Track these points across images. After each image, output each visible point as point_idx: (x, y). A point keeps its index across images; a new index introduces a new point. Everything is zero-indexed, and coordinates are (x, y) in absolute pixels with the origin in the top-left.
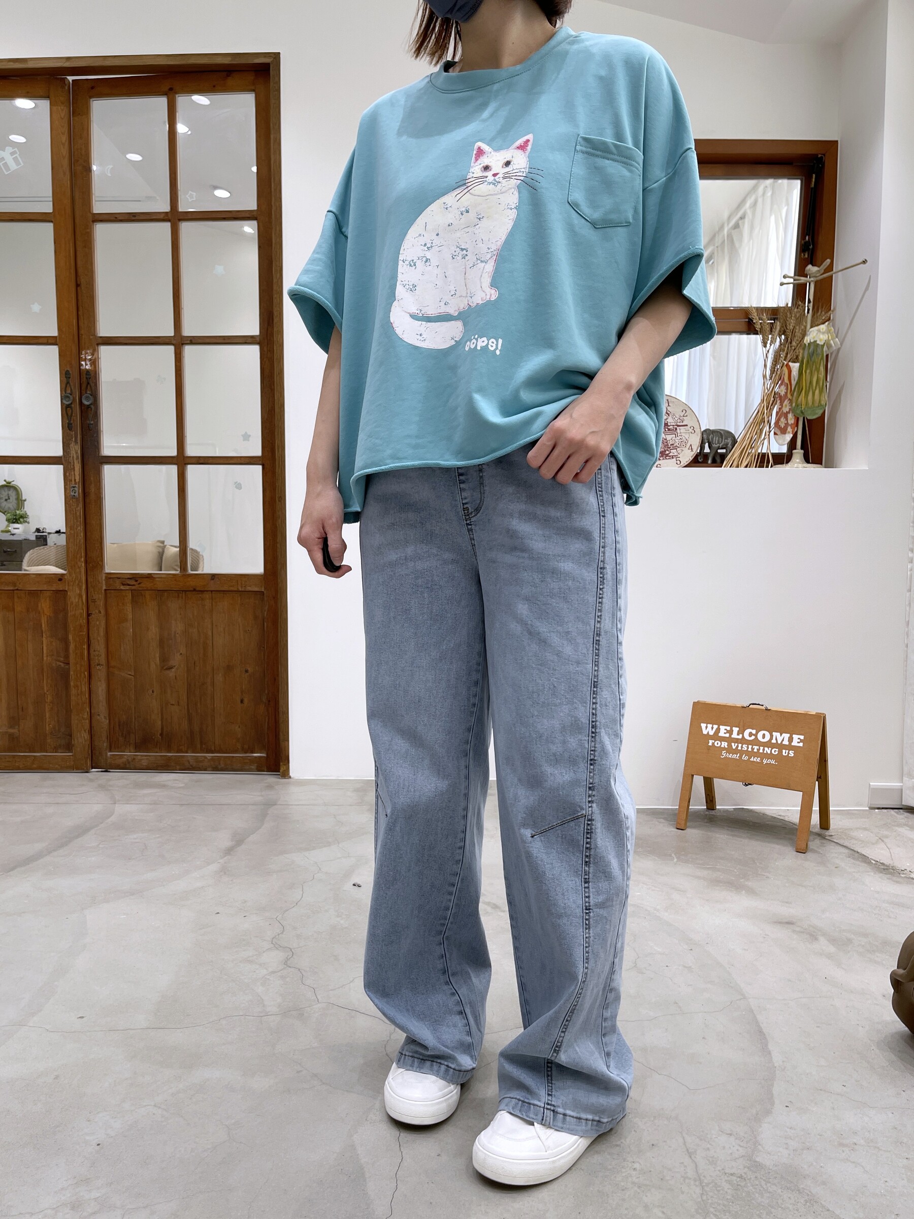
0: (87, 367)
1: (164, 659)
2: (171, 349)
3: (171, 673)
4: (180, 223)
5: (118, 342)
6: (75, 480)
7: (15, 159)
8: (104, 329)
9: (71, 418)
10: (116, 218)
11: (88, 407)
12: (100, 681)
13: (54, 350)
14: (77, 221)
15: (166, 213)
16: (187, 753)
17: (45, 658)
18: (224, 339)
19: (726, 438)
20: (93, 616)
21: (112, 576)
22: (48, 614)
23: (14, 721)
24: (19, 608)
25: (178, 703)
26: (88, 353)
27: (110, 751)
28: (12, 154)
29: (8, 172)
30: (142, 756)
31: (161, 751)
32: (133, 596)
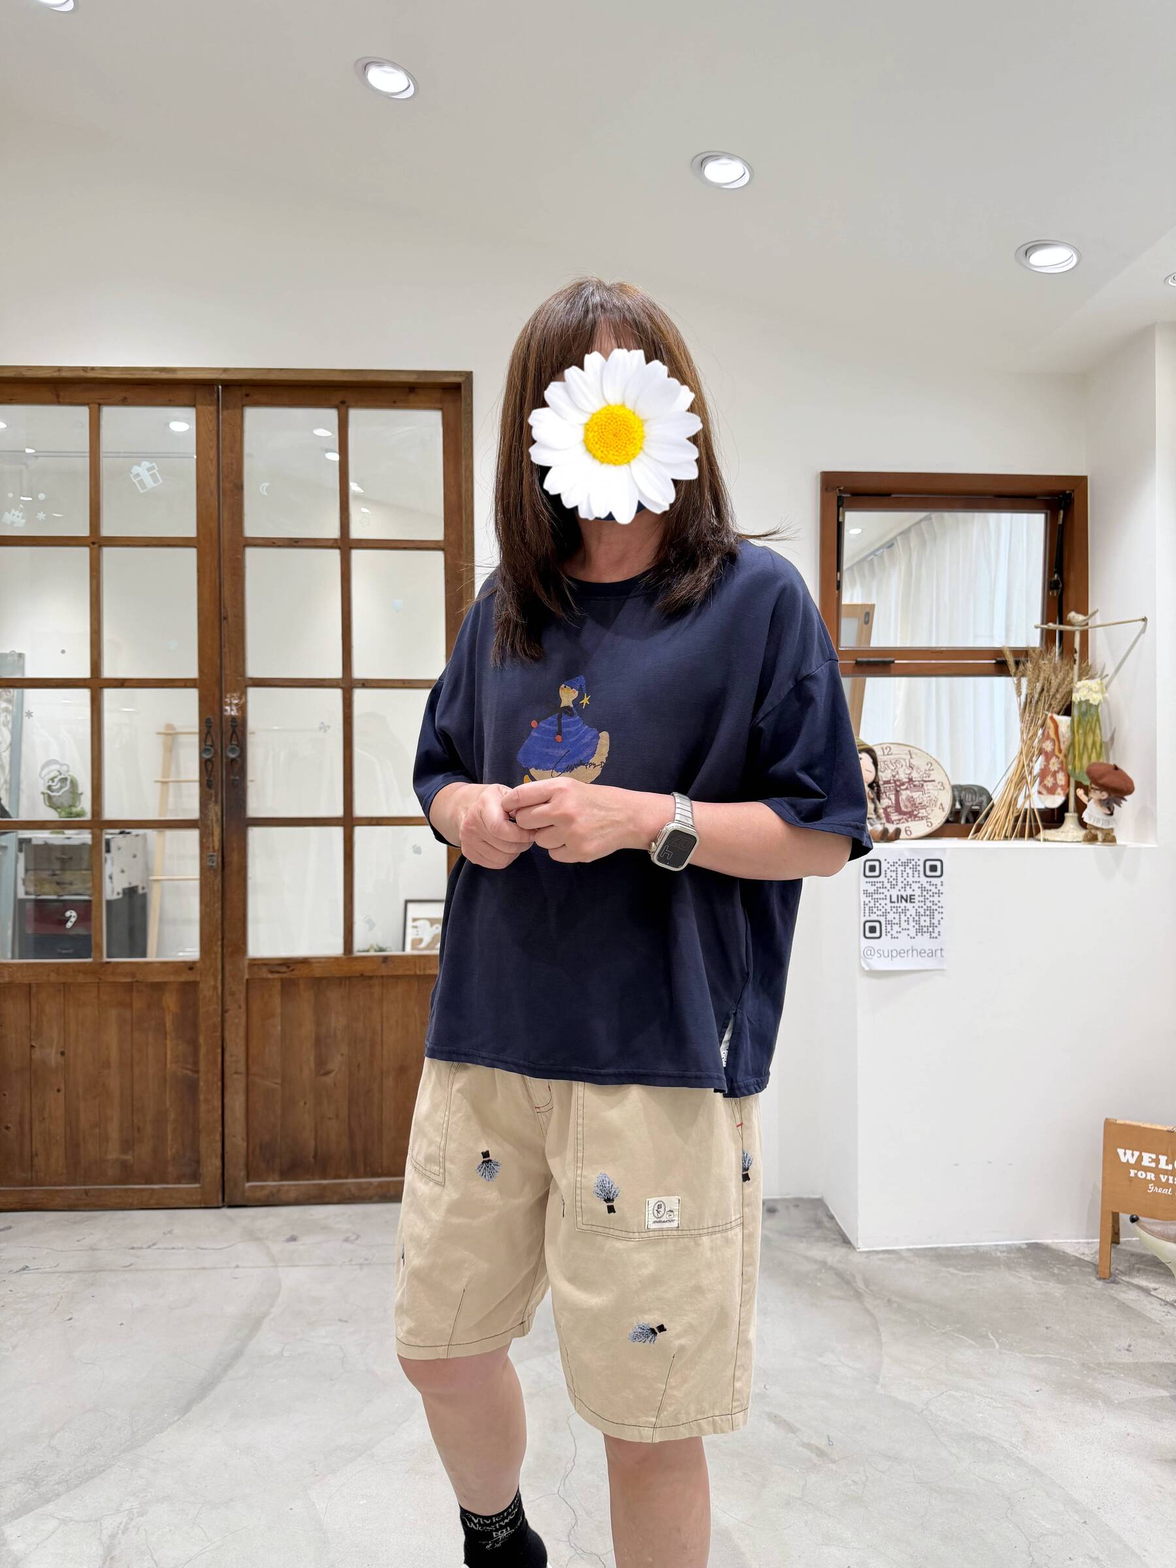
0: (233, 713)
1: (321, 1062)
2: (338, 693)
3: (329, 1080)
4: (351, 551)
5: (272, 684)
6: (213, 848)
7: (153, 476)
8: (255, 668)
9: (211, 774)
10: (274, 543)
11: (233, 760)
12: (236, 1094)
13: (193, 694)
14: (224, 546)
15: (336, 540)
16: (346, 1178)
17: (168, 1066)
19: (981, 796)
20: (231, 1012)
21: (256, 962)
22: (175, 1011)
23: (127, 1145)
24: (139, 1003)
25: (337, 1116)
26: (233, 697)
27: (248, 1181)
28: (149, 470)
29: (145, 491)
30: (290, 1185)
31: (314, 1179)
32: (283, 986)
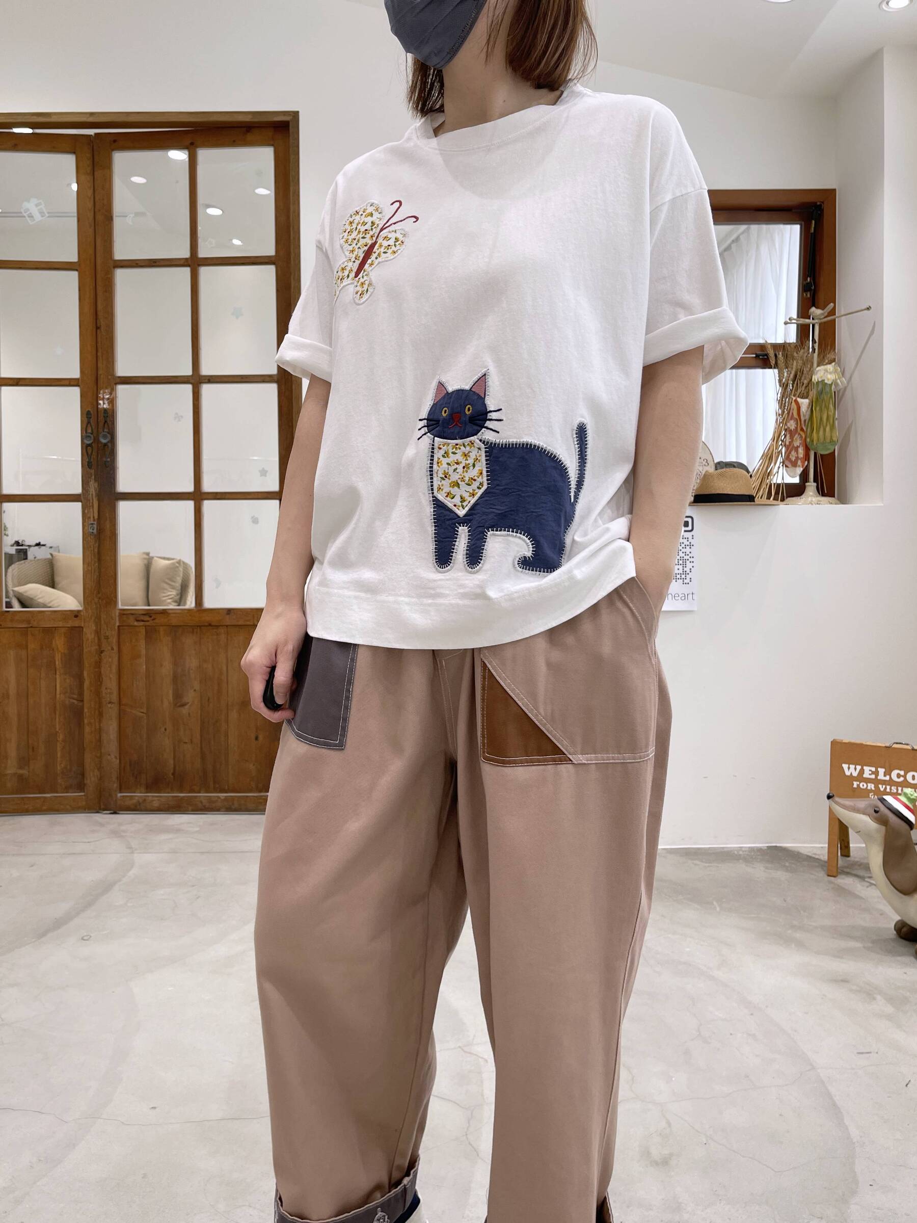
0: (105, 406)
1: (178, 696)
2: (188, 388)
3: (185, 711)
4: (199, 268)
5: (137, 381)
6: (92, 517)
7: (40, 210)
8: (123, 369)
9: (90, 457)
10: (137, 264)
11: (105, 445)
12: (111, 719)
13: (76, 391)
14: (99, 267)
15: (186, 259)
16: (200, 793)
17: (58, 696)
18: (242, 378)
20: (105, 652)
21: (125, 612)
22: (63, 651)
23: (24, 761)
24: (32, 645)
25: (191, 740)
26: (105, 392)
27: (120, 793)
28: (37, 205)
29: (33, 223)
30: (153, 796)
31: (172, 791)
32: (146, 632)
